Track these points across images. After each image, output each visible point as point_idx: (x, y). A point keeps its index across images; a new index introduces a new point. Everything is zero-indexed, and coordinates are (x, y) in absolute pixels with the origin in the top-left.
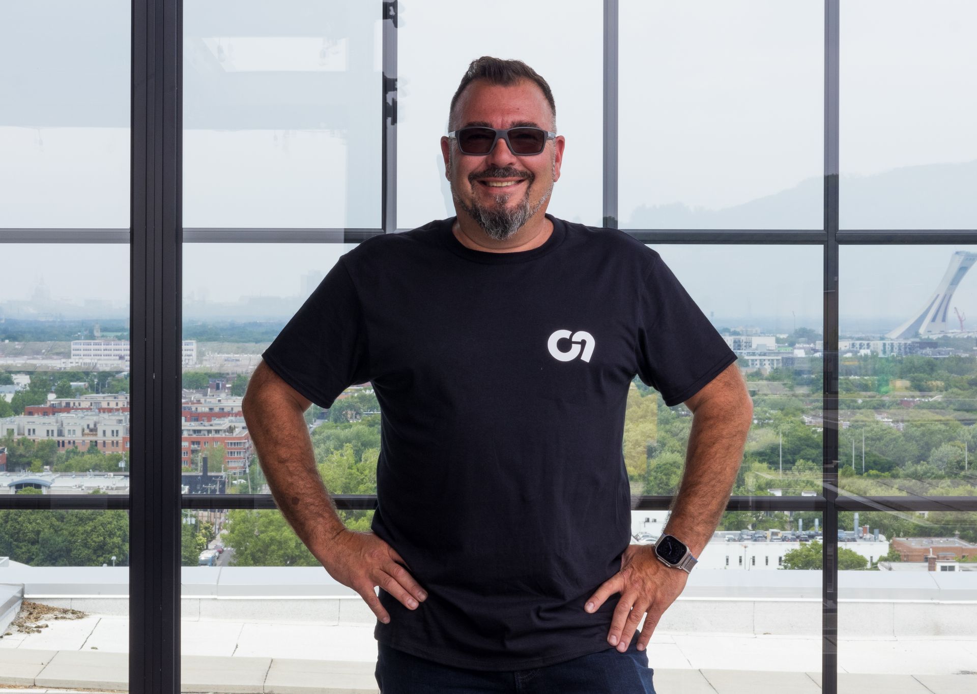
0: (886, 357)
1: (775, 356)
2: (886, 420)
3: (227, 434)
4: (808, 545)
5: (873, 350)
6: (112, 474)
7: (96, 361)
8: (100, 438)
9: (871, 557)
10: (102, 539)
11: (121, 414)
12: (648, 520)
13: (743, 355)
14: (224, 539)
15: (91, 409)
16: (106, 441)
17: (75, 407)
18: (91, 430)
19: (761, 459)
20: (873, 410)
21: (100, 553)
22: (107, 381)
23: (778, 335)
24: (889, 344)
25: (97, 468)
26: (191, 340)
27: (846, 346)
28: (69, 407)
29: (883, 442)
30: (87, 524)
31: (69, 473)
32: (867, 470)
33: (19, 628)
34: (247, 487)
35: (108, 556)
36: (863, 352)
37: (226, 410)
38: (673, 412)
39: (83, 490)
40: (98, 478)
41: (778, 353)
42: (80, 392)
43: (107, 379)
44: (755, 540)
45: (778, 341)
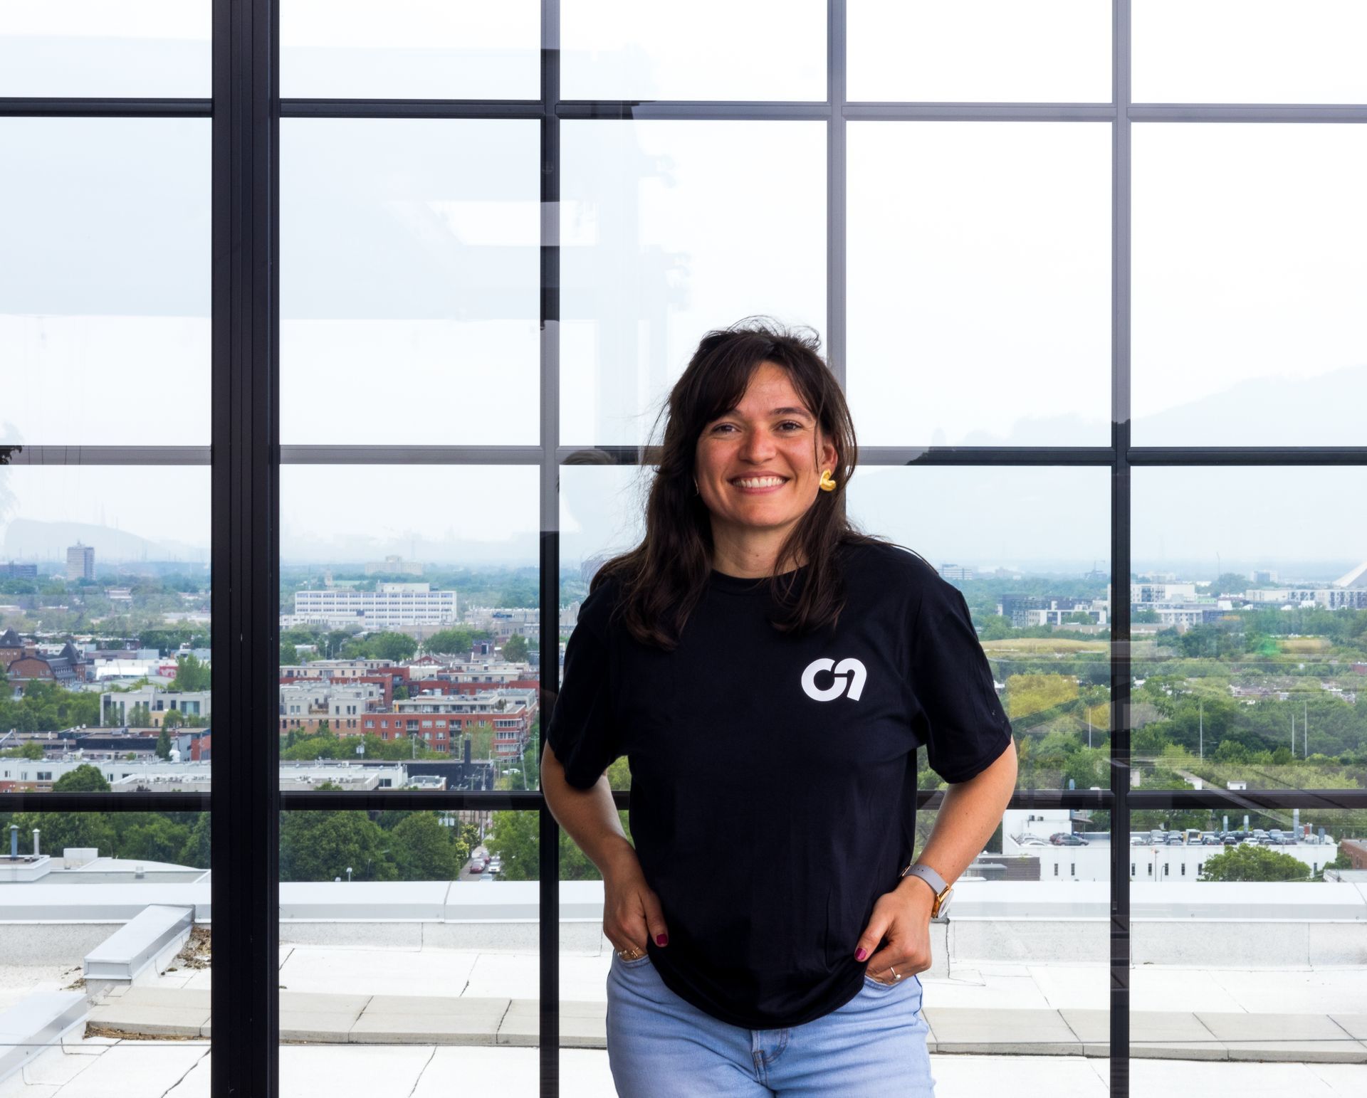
0: (1335, 609)
1: (1194, 609)
2: (1334, 690)
3: (496, 710)
4: (1236, 848)
5: (1318, 601)
6: (347, 762)
7: (327, 618)
8: (331, 716)
9: (1315, 864)
10: (334, 846)
11: (359, 685)
12: (1032, 818)
13: (1154, 607)
14: (489, 846)
15: (321, 679)
16: (340, 721)
17: (299, 677)
18: (321, 706)
19: (1176, 739)
20: (1317, 678)
21: (331, 863)
22: (341, 643)
23: (1198, 583)
24: (1338, 594)
25: (327, 754)
26: (449, 590)
27: (1284, 597)
28: (293, 676)
29: (1329, 718)
30: (314, 827)
31: (293, 762)
32: (1309, 754)
33: (186, 962)
34: (522, 778)
35: (342, 867)
36: (1307, 604)
37: (494, 680)
38: (1065, 681)
39: (309, 782)
40: (328, 768)
41: (1197, 606)
42: (307, 657)
43: (342, 641)
44: (1168, 843)
45: (1198, 590)
